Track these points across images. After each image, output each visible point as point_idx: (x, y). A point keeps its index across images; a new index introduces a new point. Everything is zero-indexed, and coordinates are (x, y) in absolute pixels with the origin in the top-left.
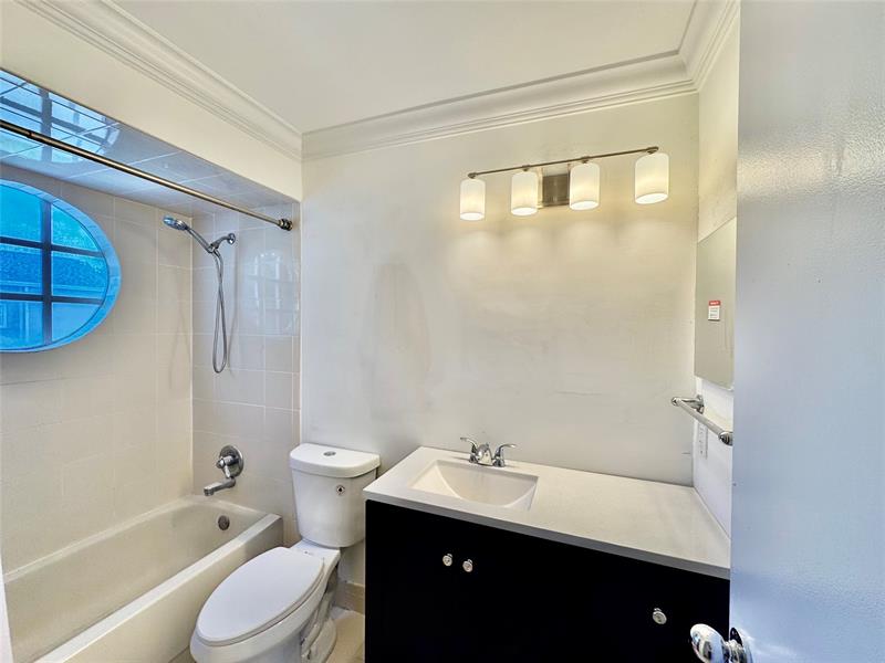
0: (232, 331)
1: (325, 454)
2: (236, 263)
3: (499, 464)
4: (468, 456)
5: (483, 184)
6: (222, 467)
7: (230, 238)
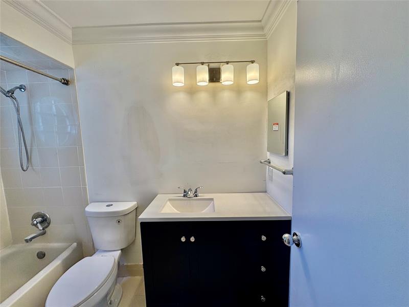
0: (32, 146)
1: (107, 206)
2: (29, 103)
3: (196, 196)
4: (183, 195)
5: (183, 69)
6: (36, 225)
7: (21, 88)
